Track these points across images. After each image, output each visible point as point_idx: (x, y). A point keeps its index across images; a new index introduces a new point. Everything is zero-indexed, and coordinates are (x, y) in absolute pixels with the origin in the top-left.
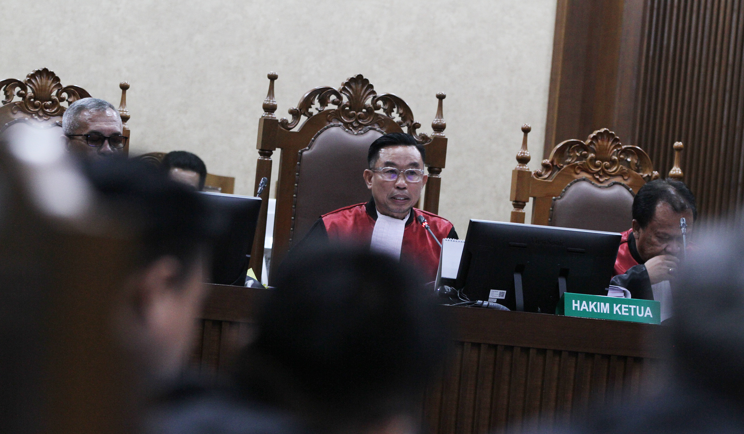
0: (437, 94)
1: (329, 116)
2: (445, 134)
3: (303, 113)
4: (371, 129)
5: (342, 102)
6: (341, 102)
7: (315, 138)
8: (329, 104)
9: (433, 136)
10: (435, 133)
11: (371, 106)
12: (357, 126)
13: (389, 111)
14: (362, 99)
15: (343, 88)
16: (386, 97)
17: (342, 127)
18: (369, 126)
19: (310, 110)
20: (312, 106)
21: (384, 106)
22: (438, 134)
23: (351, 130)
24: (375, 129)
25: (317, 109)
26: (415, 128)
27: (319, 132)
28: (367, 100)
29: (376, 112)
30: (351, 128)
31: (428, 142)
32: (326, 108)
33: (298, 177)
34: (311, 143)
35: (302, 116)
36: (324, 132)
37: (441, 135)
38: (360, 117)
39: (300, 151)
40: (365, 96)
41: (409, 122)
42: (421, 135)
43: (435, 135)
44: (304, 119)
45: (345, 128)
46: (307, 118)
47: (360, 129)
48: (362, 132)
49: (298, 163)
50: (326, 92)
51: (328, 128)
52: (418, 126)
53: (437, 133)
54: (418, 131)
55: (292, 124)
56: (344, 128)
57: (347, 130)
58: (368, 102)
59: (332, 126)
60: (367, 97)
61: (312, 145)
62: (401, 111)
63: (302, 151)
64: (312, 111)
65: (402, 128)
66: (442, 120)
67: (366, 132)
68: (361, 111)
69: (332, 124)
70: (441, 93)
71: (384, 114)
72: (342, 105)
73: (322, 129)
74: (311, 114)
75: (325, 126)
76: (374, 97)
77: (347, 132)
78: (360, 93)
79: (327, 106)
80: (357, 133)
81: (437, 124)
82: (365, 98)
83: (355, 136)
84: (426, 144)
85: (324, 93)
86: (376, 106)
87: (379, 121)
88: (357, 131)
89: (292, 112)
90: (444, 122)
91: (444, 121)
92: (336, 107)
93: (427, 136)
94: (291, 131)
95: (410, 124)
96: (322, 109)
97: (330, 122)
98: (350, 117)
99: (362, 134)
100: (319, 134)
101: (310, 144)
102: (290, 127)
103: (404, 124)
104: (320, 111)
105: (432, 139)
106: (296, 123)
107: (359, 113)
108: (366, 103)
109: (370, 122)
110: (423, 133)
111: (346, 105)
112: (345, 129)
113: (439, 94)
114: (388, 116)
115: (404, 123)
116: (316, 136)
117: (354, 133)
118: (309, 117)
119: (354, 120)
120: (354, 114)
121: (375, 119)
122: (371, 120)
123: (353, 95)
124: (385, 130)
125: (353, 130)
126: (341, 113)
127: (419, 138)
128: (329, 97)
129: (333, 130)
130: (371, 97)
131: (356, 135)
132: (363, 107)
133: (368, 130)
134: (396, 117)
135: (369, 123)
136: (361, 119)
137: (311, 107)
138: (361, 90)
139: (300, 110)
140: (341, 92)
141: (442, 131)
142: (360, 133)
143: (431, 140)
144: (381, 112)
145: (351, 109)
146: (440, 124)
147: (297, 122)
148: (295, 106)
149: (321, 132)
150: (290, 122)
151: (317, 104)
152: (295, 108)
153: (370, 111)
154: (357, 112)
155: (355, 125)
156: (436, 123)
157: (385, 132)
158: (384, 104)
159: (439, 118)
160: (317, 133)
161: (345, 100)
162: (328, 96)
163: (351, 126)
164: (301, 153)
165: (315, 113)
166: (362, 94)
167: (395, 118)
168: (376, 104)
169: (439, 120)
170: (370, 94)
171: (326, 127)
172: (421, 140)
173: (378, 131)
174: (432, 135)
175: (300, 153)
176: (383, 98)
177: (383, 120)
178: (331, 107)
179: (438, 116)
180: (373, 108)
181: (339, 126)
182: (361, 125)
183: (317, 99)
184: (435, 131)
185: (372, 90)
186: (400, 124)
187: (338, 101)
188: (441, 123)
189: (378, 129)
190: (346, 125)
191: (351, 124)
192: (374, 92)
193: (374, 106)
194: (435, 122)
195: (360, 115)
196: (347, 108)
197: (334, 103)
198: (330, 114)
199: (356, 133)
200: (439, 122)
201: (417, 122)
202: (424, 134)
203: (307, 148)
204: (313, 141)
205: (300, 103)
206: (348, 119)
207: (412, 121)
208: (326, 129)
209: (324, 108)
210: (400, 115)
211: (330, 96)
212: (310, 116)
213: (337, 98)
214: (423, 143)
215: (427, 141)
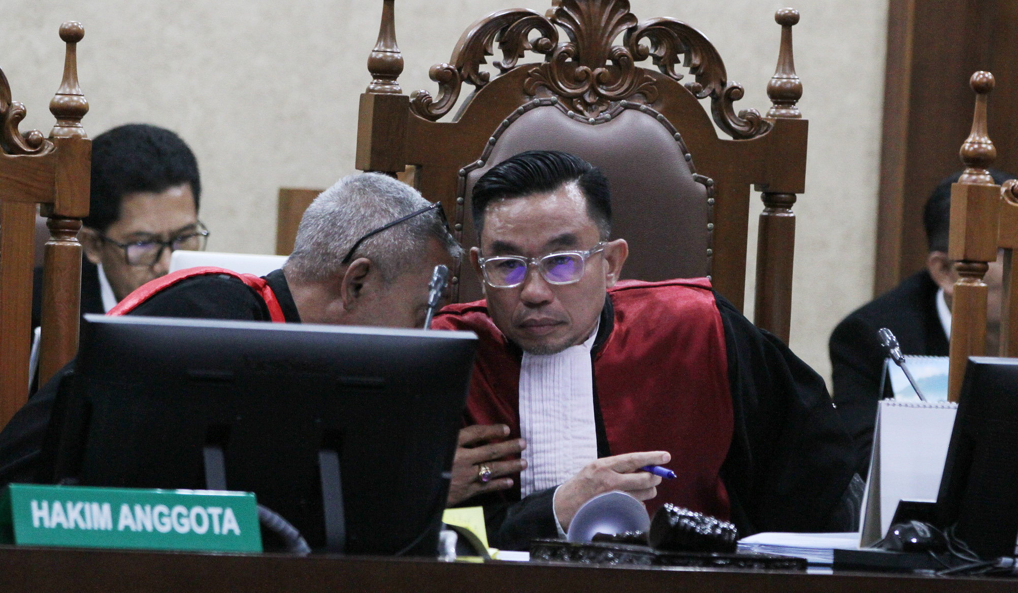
0: (779, 13)
1: (527, 80)
2: (801, 109)
3: (466, 76)
4: (627, 107)
5: (557, 46)
6: (554, 46)
7: (497, 137)
8: (526, 52)
9: (773, 116)
10: (777, 108)
11: (625, 50)
12: (595, 101)
13: (667, 63)
14: (603, 35)
15: (558, 11)
16: (658, 27)
17: (558, 106)
18: (623, 101)
19: (482, 69)
20: (487, 58)
21: (655, 51)
22: (783, 111)
23: (581, 113)
24: (636, 108)
25: (497, 65)
26: (732, 100)
27: (506, 120)
28: (615, 37)
29: (637, 64)
30: (580, 107)
31: (762, 131)
32: (521, 62)
33: (460, 233)
34: (488, 148)
35: (464, 84)
36: (518, 119)
37: (792, 112)
38: (599, 80)
39: (462, 170)
40: (610, 28)
41: (714, 85)
42: (743, 115)
43: (777, 113)
44: (467, 90)
45: (567, 109)
46: (473, 87)
47: (601, 109)
48: (607, 115)
49: (459, 199)
50: (519, 23)
51: (526, 110)
52: (737, 93)
53: (782, 108)
54: (738, 106)
55: (442, 105)
56: (565, 109)
57: (570, 112)
58: (618, 42)
59: (536, 106)
60: (616, 32)
61: (490, 153)
62: (696, 61)
63: (468, 171)
64: (487, 72)
65: (700, 101)
66: (791, 76)
67: (615, 116)
68: (604, 66)
69: (536, 100)
70: (787, 12)
71: (656, 68)
72: (556, 54)
73: (512, 114)
74: (485, 78)
75: (521, 105)
76: (630, 31)
77: (572, 117)
78: (600, 22)
79: (522, 56)
80: (596, 120)
81: (780, 86)
82: (611, 33)
83: (591, 126)
84: (758, 137)
85: (514, 24)
86: (638, 51)
87: (645, 88)
88: (595, 114)
89: (438, 76)
90: (797, 82)
91: (797, 78)
92: (540, 58)
93: (758, 118)
94: (439, 121)
95: (718, 91)
96: (510, 66)
97: (531, 96)
98: (577, 81)
99: (607, 120)
100: (506, 126)
101: (485, 153)
102: (435, 112)
103: (706, 91)
104: (503, 70)
105: (772, 123)
106: (450, 103)
107: (599, 70)
108: (613, 45)
109: (625, 91)
110: (749, 111)
111: (567, 53)
112: (567, 111)
113: (783, 13)
114: (666, 73)
115: (704, 87)
116: (499, 130)
117: (588, 119)
118: (478, 88)
119: (586, 87)
120: (586, 71)
121: (635, 81)
122: (625, 86)
123: (582, 27)
124: (661, 107)
125: (586, 113)
126: (555, 72)
127: (742, 124)
128: (526, 35)
129: (538, 114)
130: (624, 28)
131: (593, 123)
132: (607, 54)
133: (621, 112)
134: (684, 75)
135: (622, 93)
136: (603, 84)
137: (484, 62)
138: (601, 15)
139: (459, 69)
140: (554, 21)
141: (794, 104)
142: (601, 119)
143: (769, 125)
144: (648, 64)
145: (577, 60)
146: (789, 86)
147: (453, 99)
148: (444, 60)
149: (511, 121)
150: (435, 101)
151: (497, 54)
152: (445, 66)
153: (622, 65)
154: (593, 69)
155: (589, 99)
156: (777, 85)
157: (661, 113)
158: (655, 45)
159: (784, 72)
160: (501, 124)
161: (564, 40)
162: (523, 32)
163: (580, 104)
164: (466, 175)
165: (494, 74)
166: (603, 24)
167: (682, 77)
168: (638, 46)
169: (785, 76)
170: (621, 22)
171: (521, 108)
172: (746, 129)
173: (645, 111)
174: (768, 114)
175: (462, 175)
176: (650, 30)
177: (655, 83)
178: (531, 58)
179: (781, 66)
180: (630, 56)
181: (553, 104)
182: (603, 99)
183: (497, 41)
184: (775, 103)
185: (626, 12)
186: (696, 90)
187: (547, 44)
188: (791, 83)
189: (644, 107)
190: (569, 101)
191: (581, 96)
192: (632, 18)
193: (631, 50)
194: (776, 83)
195: (600, 74)
196: (569, 60)
197: (537, 48)
198: (529, 75)
199: (592, 119)
200: (785, 80)
201: (735, 84)
202: (752, 113)
203: (479, 162)
204: (493, 144)
205: (457, 53)
206: (574, 86)
207: (723, 84)
208: (521, 113)
209: (514, 62)
210: (694, 70)
211: (529, 31)
212: (483, 83)
213: (545, 35)
214: (751, 136)
215: (760, 129)
